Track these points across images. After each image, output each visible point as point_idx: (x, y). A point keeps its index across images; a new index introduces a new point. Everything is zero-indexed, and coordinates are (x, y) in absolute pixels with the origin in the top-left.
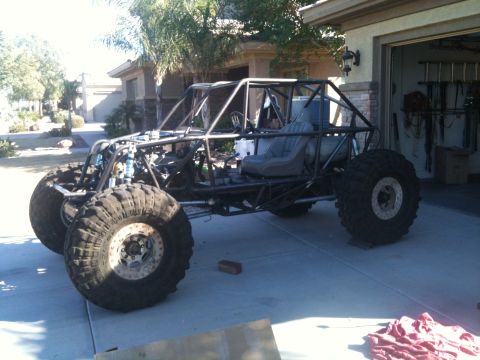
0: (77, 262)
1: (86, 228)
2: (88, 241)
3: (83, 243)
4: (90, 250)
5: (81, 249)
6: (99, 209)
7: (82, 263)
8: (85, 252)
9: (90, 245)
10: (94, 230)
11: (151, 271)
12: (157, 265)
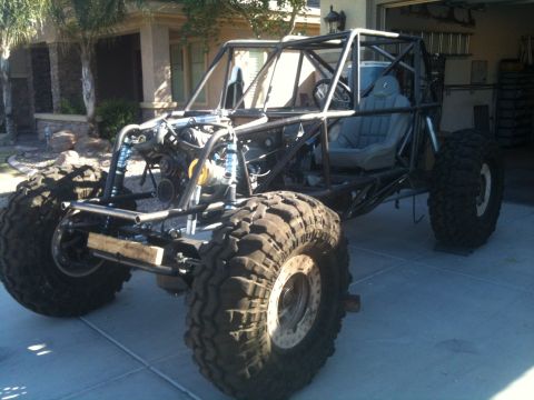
0: (236, 335)
1: (249, 273)
2: (253, 296)
3: (246, 301)
4: (256, 311)
5: (243, 312)
6: (263, 238)
7: (244, 336)
8: (250, 315)
9: (257, 301)
10: (261, 276)
11: (308, 328)
12: (314, 317)
